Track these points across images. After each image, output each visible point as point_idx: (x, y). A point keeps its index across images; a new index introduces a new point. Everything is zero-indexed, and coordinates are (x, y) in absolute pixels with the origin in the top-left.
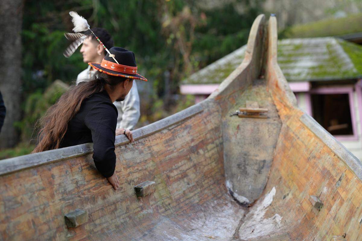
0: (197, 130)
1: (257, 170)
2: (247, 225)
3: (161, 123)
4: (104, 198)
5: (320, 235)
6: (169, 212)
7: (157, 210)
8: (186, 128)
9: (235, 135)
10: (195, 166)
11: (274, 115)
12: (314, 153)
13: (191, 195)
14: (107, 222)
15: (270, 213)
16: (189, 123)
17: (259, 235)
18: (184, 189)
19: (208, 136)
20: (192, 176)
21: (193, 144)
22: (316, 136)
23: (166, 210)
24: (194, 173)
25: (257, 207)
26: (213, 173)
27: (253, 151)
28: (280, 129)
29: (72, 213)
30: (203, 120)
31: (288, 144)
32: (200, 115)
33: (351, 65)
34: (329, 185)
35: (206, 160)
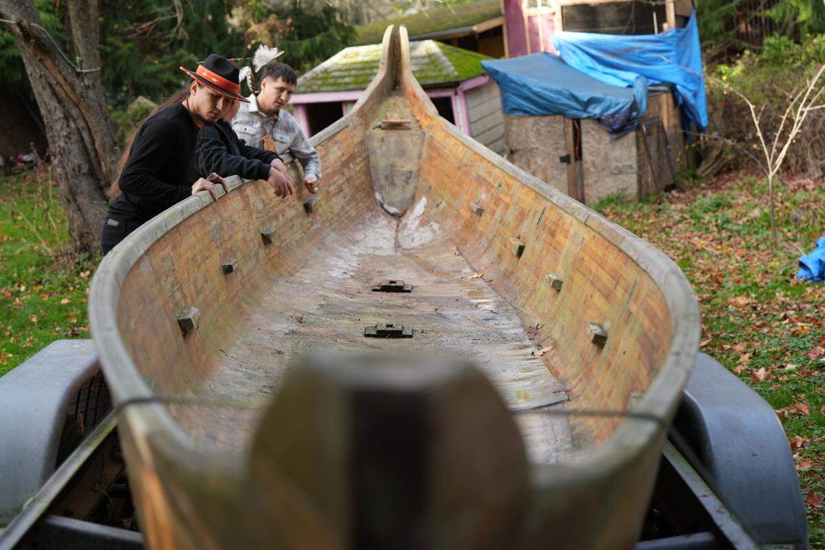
0: (346, 144)
1: (404, 181)
2: (405, 235)
3: (315, 139)
4: (283, 215)
5: (487, 239)
6: (333, 226)
7: (324, 224)
8: (336, 143)
9: (380, 147)
10: (348, 180)
11: (416, 125)
12: (465, 161)
13: (348, 208)
14: (289, 238)
15: (424, 221)
16: (338, 138)
17: (420, 243)
18: (342, 203)
19: (356, 150)
20: (347, 190)
21: (344, 159)
22: (463, 144)
23: (331, 224)
24: (349, 187)
25: (408, 217)
26: (364, 186)
27: (399, 162)
28: (424, 140)
29: (266, 231)
30: (349, 134)
31: (434, 154)
32: (346, 130)
33: (452, 68)
34: (488, 191)
35: (356, 174)
